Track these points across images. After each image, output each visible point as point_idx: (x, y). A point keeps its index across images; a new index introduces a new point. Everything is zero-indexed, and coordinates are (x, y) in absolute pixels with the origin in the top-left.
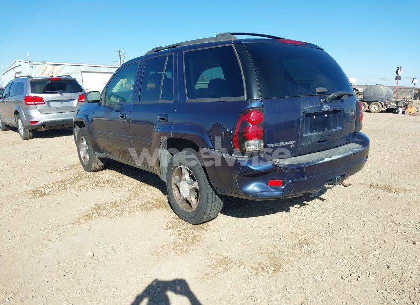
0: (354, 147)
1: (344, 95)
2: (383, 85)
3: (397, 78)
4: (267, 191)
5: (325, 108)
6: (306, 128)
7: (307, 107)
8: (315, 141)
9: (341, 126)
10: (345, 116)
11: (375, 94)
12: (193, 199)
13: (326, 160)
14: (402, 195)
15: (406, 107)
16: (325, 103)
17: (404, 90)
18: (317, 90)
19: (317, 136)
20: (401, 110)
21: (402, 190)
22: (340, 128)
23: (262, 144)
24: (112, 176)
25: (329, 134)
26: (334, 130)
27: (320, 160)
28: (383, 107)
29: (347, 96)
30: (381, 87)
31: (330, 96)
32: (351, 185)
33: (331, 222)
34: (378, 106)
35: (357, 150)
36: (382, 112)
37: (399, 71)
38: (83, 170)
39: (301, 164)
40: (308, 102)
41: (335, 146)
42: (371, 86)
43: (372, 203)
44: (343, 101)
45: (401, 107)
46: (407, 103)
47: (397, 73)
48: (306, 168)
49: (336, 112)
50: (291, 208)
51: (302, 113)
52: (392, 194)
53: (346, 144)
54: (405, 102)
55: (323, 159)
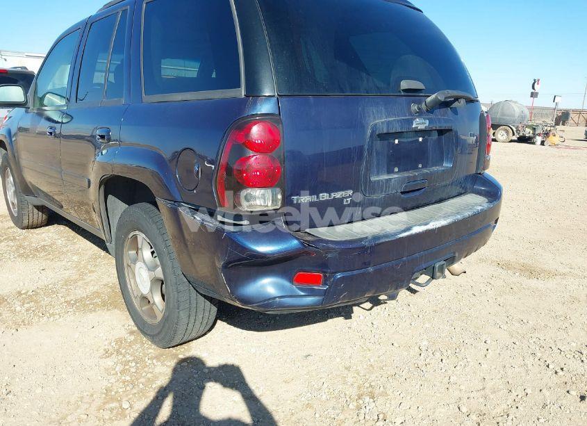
0: (473, 202)
1: (457, 99)
2: (516, 102)
3: (534, 95)
4: (291, 296)
5: (420, 124)
6: (378, 164)
7: (379, 119)
8: (395, 190)
9: (450, 162)
10: (457, 142)
11: (503, 114)
12: (157, 299)
13: (417, 230)
14: (551, 284)
15: (547, 134)
16: (420, 113)
17: (542, 111)
18: (405, 84)
19: (401, 181)
20: (539, 139)
21: (552, 274)
22: (447, 165)
23: (280, 197)
24: (57, 237)
25: (426, 177)
26: (435, 168)
27: (405, 231)
28: (514, 134)
29: (463, 101)
30: (513, 105)
31: (429, 99)
32: (465, 272)
33: (425, 343)
34: (507, 132)
35: (479, 208)
36: (511, 141)
37: (536, 84)
38: (13, 225)
39: (361, 240)
40: (383, 110)
41: (438, 198)
42: (498, 104)
43: (501, 300)
44: (455, 111)
45: (539, 135)
46: (549, 129)
47: (533, 88)
48: (371, 247)
49: (441, 132)
50: (355, 309)
51: (369, 132)
52: (533, 283)
53: (460, 194)
54: (546, 128)
55: (409, 229)
